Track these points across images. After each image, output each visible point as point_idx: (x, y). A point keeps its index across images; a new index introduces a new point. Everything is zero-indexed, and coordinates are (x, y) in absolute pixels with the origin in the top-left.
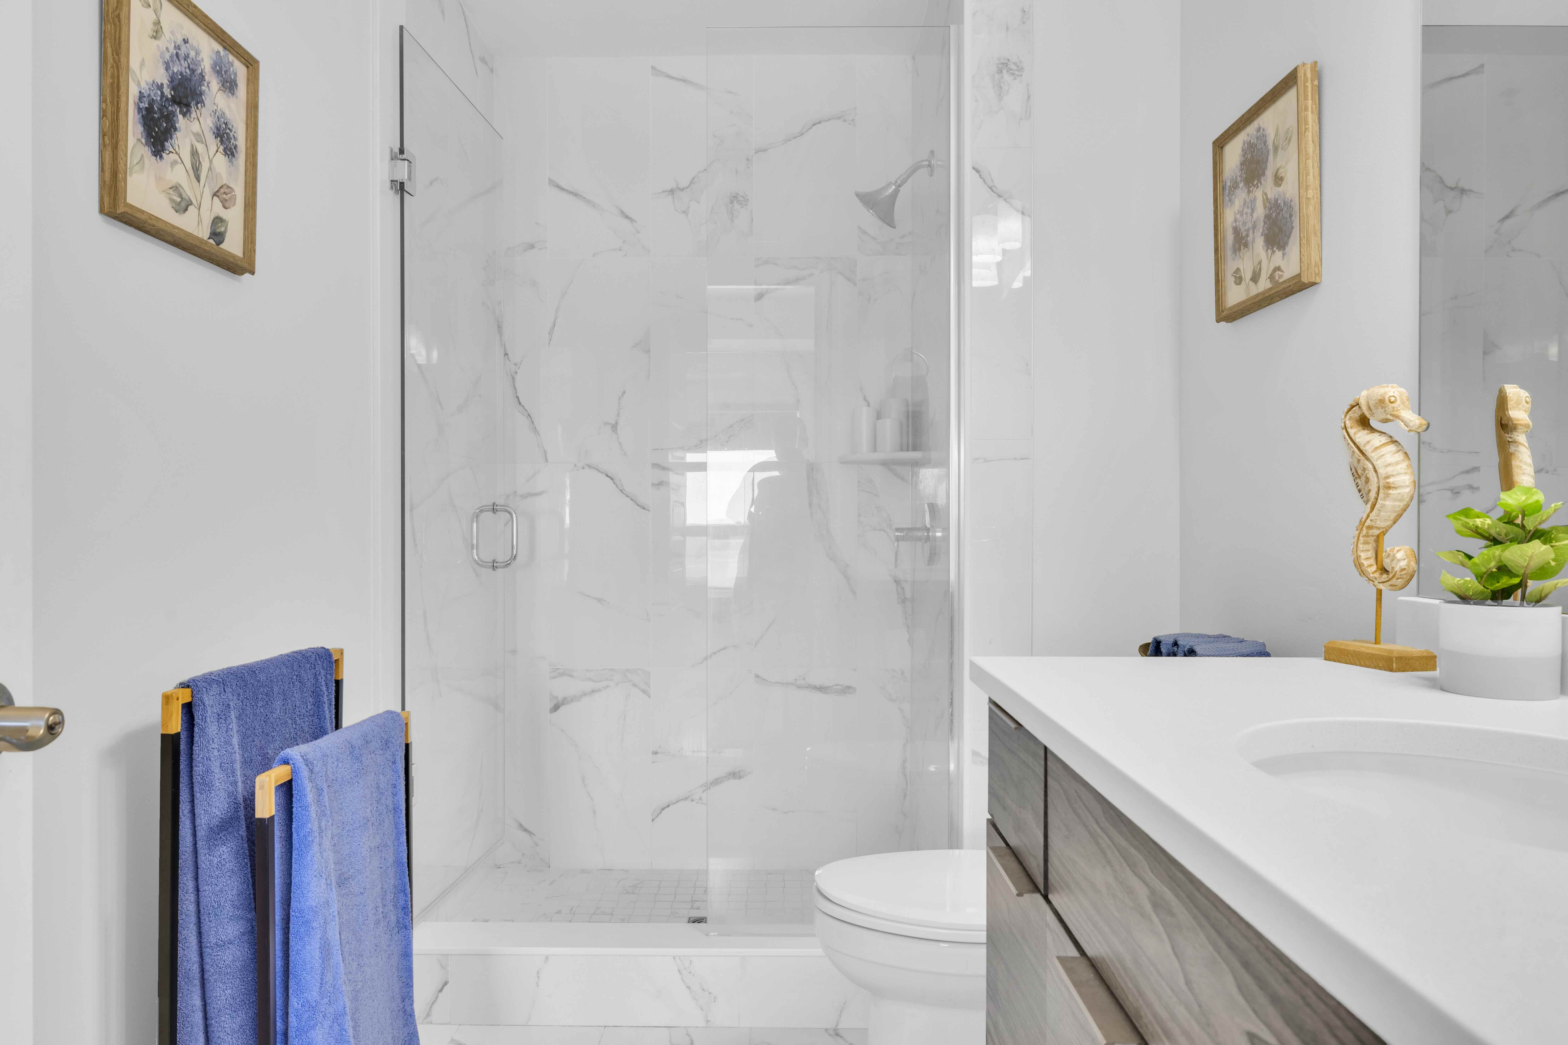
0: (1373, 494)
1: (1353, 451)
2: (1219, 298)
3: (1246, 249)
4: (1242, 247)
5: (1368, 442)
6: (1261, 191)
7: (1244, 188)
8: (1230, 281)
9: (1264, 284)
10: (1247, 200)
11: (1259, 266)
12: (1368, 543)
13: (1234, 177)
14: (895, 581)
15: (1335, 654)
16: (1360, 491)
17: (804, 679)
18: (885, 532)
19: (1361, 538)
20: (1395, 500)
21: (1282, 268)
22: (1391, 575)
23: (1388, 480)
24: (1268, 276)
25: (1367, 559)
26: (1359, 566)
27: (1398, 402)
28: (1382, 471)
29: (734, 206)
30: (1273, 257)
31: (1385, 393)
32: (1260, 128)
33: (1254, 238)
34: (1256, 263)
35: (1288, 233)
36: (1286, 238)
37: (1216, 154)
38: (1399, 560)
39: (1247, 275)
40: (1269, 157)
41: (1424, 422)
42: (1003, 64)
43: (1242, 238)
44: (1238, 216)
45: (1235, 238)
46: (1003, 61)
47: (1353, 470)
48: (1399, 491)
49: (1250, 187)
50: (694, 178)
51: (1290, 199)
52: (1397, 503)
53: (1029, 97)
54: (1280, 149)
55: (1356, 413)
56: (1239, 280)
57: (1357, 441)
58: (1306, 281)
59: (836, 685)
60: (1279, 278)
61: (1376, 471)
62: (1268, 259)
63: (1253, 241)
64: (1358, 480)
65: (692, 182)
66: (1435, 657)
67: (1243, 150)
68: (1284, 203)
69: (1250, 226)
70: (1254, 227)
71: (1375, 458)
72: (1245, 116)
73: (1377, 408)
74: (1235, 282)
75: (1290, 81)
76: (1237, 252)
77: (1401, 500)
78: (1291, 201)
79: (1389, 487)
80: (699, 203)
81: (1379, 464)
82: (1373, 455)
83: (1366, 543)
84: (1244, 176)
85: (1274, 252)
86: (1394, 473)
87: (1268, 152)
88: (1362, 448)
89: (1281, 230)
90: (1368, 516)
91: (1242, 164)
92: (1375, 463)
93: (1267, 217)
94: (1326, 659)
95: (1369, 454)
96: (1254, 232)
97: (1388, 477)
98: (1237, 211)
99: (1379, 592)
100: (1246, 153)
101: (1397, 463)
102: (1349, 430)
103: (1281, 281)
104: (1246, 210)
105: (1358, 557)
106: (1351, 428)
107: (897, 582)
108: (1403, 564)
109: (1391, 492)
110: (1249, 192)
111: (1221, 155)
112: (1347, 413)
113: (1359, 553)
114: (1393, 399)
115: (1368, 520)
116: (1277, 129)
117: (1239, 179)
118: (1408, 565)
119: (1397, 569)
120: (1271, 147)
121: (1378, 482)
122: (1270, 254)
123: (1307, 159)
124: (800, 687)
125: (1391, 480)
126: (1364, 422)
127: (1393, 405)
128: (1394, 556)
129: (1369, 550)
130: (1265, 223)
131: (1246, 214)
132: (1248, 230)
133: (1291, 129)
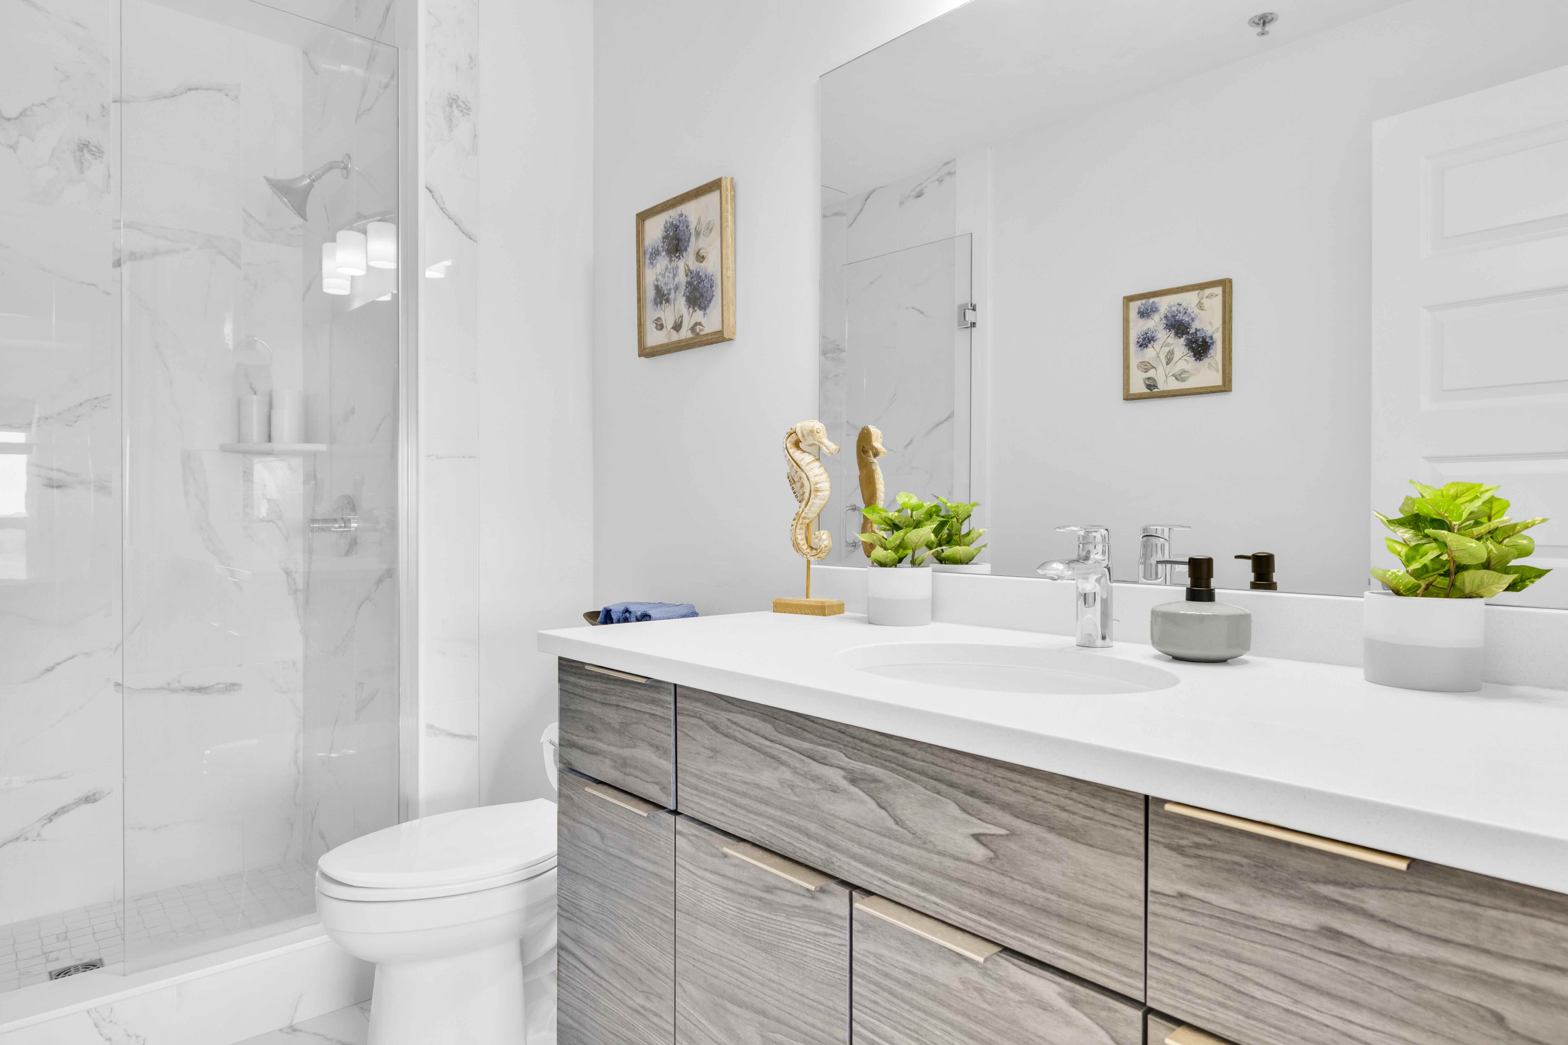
0: (807, 495)
1: (792, 465)
2: (641, 337)
3: (668, 304)
4: (664, 302)
5: (803, 459)
6: (683, 262)
7: (666, 256)
8: (650, 326)
9: (685, 333)
10: (669, 267)
11: (680, 319)
12: (802, 529)
13: (656, 246)
14: (286, 573)
15: (781, 607)
16: (794, 493)
17: (179, 681)
18: (274, 522)
19: (798, 525)
20: (821, 499)
21: (703, 323)
22: (819, 551)
23: (817, 486)
24: (690, 328)
25: (802, 540)
26: (796, 545)
27: (822, 433)
28: (812, 479)
29: (84, 155)
30: (694, 314)
31: (814, 426)
32: (682, 215)
33: (675, 297)
34: (677, 317)
35: (708, 299)
36: (706, 302)
37: (639, 224)
38: (824, 540)
39: (669, 323)
40: (691, 239)
41: (838, 448)
42: (453, 99)
43: (664, 295)
44: (660, 277)
45: (656, 293)
46: (453, 97)
47: (790, 478)
48: (823, 494)
49: (672, 257)
50: (25, 110)
51: (711, 274)
52: (821, 502)
53: (476, 136)
54: (702, 235)
55: (793, 438)
56: (660, 326)
57: (795, 458)
58: (727, 337)
59: (218, 684)
60: (700, 331)
61: (808, 479)
62: (689, 315)
63: (675, 300)
64: (794, 485)
65: (23, 113)
66: (844, 604)
67: (665, 227)
68: (706, 276)
69: (672, 286)
70: (677, 288)
71: (808, 470)
72: (670, 202)
73: (809, 436)
74: (656, 328)
75: (715, 186)
76: (659, 305)
77: (823, 500)
78: (712, 275)
79: (817, 491)
80: (33, 141)
81: (810, 474)
82: (806, 468)
83: (801, 529)
84: (666, 247)
85: (695, 311)
86: (820, 481)
87: (690, 234)
88: (799, 463)
89: (702, 296)
90: (803, 511)
91: (664, 238)
92: (808, 474)
93: (689, 283)
94: (774, 611)
95: (803, 468)
96: (675, 293)
97: (816, 484)
98: (658, 273)
99: (809, 562)
100: (668, 230)
101: (821, 474)
102: (789, 450)
103: (702, 333)
104: (667, 274)
105: (796, 539)
106: (791, 448)
107: (288, 573)
108: (826, 543)
109: (818, 494)
110: (671, 261)
111: (643, 226)
112: (788, 438)
113: (797, 536)
114: (818, 431)
115: (803, 513)
116: (699, 220)
117: (660, 249)
118: (829, 543)
119: (823, 546)
120: (693, 231)
121: (810, 487)
122: (691, 312)
123: (728, 248)
124: (174, 691)
125: (818, 486)
126: (797, 444)
127: (819, 434)
128: (821, 537)
129: (802, 534)
130: (687, 287)
131: (668, 277)
132: (670, 290)
133: (712, 222)
